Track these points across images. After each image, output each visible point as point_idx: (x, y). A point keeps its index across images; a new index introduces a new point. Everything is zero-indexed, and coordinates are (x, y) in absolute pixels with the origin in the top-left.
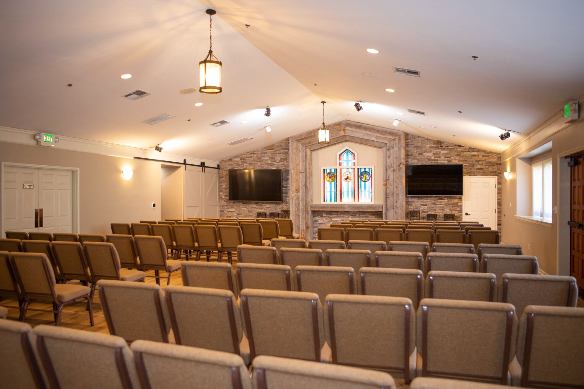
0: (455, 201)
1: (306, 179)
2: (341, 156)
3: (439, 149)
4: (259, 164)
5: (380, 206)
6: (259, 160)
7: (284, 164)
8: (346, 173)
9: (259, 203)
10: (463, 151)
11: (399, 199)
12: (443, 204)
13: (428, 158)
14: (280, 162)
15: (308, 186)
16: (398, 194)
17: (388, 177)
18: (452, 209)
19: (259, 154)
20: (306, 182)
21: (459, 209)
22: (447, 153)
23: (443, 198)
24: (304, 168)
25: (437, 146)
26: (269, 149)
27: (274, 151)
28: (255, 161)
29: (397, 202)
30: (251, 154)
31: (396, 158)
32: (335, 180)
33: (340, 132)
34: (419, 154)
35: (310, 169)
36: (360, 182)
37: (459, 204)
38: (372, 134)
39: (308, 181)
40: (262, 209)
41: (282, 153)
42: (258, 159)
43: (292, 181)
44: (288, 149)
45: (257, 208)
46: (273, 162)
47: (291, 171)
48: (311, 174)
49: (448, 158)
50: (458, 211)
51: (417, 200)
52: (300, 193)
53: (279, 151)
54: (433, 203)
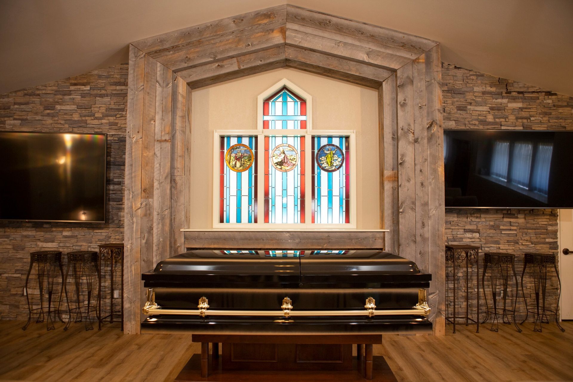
0: (542, 221)
1: (172, 159)
2: (268, 104)
3: (503, 98)
4: (49, 121)
5: (378, 235)
6: (48, 111)
7: (116, 124)
8: (281, 149)
9: (45, 226)
10: (556, 104)
11: (429, 217)
12: (515, 228)
13: (479, 117)
14: (103, 116)
15: (177, 179)
16: (426, 204)
17: (402, 159)
18: (536, 240)
19: (49, 96)
20: (172, 167)
21: (551, 240)
22: (521, 109)
23: (514, 214)
24: (168, 129)
25: (498, 90)
26: (75, 84)
27: (89, 89)
28: (36, 114)
29: (423, 225)
30: (25, 95)
31: (420, 107)
32: (250, 166)
33: (271, 36)
34: (459, 108)
35: (184, 132)
36: (316, 173)
37: (550, 228)
38: (357, 43)
39: (179, 166)
40: (53, 242)
41: (112, 95)
42: (46, 108)
43: (131, 165)
44: (125, 84)
45: (37, 237)
46: (85, 116)
47: (130, 137)
48: (187, 149)
49: (525, 121)
50: (548, 246)
51: (456, 219)
52: (156, 197)
53: (103, 88)
54: (493, 227)
